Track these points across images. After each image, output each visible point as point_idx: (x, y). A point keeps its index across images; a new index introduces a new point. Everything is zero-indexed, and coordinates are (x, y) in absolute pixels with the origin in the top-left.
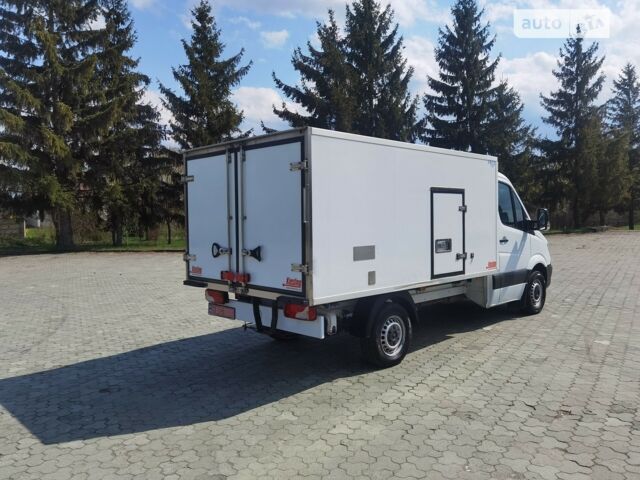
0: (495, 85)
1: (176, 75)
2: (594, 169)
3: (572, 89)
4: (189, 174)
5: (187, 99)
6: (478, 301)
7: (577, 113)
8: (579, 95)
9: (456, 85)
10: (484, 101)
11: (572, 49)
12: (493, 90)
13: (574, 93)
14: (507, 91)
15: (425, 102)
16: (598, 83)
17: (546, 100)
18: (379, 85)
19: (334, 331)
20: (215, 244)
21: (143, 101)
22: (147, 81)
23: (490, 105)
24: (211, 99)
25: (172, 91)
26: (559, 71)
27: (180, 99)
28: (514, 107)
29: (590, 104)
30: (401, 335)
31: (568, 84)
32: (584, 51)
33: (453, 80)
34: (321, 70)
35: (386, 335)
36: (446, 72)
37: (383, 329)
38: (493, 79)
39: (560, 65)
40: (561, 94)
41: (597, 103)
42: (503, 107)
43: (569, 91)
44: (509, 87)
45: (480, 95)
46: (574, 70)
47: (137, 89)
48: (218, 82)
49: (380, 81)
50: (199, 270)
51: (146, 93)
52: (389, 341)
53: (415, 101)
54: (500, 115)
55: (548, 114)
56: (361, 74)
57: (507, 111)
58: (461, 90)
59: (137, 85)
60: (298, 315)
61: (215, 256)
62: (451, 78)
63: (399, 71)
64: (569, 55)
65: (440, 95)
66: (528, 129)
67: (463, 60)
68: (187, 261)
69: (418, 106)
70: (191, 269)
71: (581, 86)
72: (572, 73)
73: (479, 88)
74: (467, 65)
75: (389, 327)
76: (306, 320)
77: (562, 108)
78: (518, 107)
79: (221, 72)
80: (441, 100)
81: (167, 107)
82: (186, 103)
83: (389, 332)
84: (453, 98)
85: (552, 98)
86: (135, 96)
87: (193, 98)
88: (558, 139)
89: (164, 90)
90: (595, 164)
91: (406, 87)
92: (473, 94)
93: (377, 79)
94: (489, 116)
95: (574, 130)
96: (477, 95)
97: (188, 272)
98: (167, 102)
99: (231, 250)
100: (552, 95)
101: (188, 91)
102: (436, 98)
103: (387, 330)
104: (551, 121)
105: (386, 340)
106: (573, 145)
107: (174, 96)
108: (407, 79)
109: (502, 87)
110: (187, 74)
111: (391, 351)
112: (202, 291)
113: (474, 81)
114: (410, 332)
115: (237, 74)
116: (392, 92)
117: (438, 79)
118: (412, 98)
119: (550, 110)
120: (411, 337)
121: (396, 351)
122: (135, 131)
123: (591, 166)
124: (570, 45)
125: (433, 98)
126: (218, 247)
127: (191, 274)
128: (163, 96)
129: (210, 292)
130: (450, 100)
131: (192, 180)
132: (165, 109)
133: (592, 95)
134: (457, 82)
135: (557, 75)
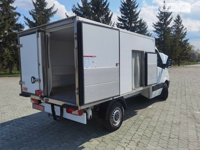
0: (138, 20)
1: (30, 13)
2: (169, 47)
3: (162, 21)
4: (20, 44)
5: (35, 22)
6: (146, 96)
7: (164, 29)
8: (164, 23)
9: (126, 19)
10: (135, 25)
12: (138, 21)
13: (163, 23)
14: (143, 21)
15: (117, 25)
16: (171, 20)
17: (155, 25)
18: (102, 19)
19: (90, 117)
20: (32, 77)
21: (18, 22)
22: (19, 15)
23: (137, 26)
24: (43, 22)
25: (29, 19)
26: (158, 15)
27: (32, 22)
28: (145, 27)
29: (168, 27)
30: (120, 116)
31: (161, 20)
33: (125, 18)
34: (82, 13)
35: (114, 117)
36: (123, 15)
37: (113, 114)
38: (138, 18)
39: (159, 14)
40: (159, 23)
41: (170, 26)
42: (141, 27)
43: (161, 22)
44: (143, 20)
45: (134, 23)
46: (163, 15)
47: (16, 18)
48: (46, 16)
49: (102, 17)
50: (26, 89)
51: (19, 19)
52: (115, 119)
53: (114, 24)
54: (140, 29)
55: (155, 30)
56: (96, 15)
57: (143, 28)
58: (128, 21)
59: (16, 16)
60: (73, 112)
61: (33, 83)
62: (125, 17)
63: (108, 14)
65: (121, 23)
66: (149, 34)
67: (129, 11)
68: (21, 85)
69: (115, 26)
70: (23, 88)
71: (165, 21)
72: (162, 16)
73: (134, 21)
74: (130, 13)
75: (115, 113)
76: (77, 115)
77: (159, 28)
78: (146, 27)
79: (47, 13)
80: (122, 24)
81: (27, 24)
82: (34, 23)
83: (115, 115)
84: (126, 24)
86: (15, 20)
87: (36, 21)
88: (158, 37)
89: (25, 18)
90: (170, 46)
91: (111, 19)
92: (132, 23)
93: (101, 16)
94: (137, 30)
95: (163, 35)
96: (133, 23)
97: (22, 89)
98: (27, 23)
99: (40, 80)
100: (156, 23)
101: (34, 19)
102: (120, 24)
103: (114, 115)
104: (156, 31)
105: (114, 119)
106: (163, 40)
107: (30, 20)
108: (111, 17)
109: (141, 20)
110: (34, 13)
111: (116, 123)
112: (29, 98)
113: (132, 18)
114: (124, 114)
115: (53, 13)
116: (106, 21)
117: (121, 17)
118: (113, 23)
119: (155, 28)
120: (124, 116)
121: (118, 123)
122: (15, 33)
123: (168, 46)
125: (119, 24)
126: (34, 78)
127: (23, 91)
128: (25, 20)
129: (32, 99)
130: (125, 24)
131: (22, 47)
132: (26, 25)
133: (168, 23)
134: (127, 18)
135: (158, 17)
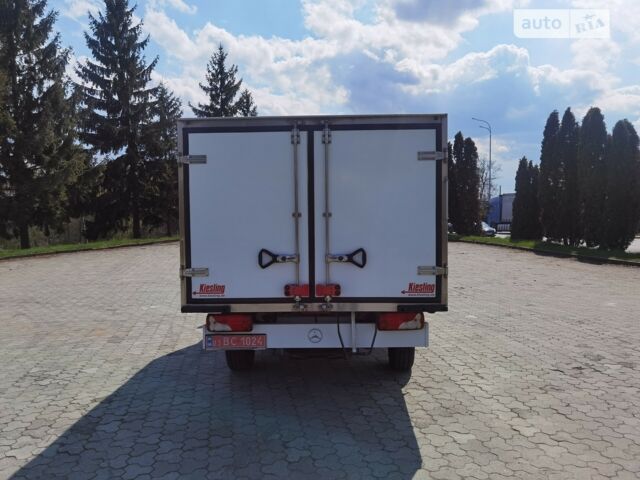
8: (223, 110)
9: (107, 78)
11: (216, 67)
13: (219, 107)
17: (195, 110)
20: (264, 251)
26: (208, 85)
28: (175, 111)
31: (213, 98)
32: (226, 71)
33: (104, 72)
36: (95, 62)
38: (150, 79)
39: (208, 80)
45: (136, 94)
46: (218, 86)
50: (219, 288)
57: (169, 115)
60: (403, 326)
61: (264, 266)
62: (102, 69)
64: (214, 72)
67: (116, 53)
70: (196, 290)
71: (225, 102)
74: (120, 59)
76: (416, 329)
80: (91, 91)
85: (200, 109)
92: (128, 93)
97: (191, 293)
100: (200, 106)
102: (86, 88)
124: (215, 63)
125: (82, 87)
126: (270, 253)
127: (195, 296)
135: (205, 89)
